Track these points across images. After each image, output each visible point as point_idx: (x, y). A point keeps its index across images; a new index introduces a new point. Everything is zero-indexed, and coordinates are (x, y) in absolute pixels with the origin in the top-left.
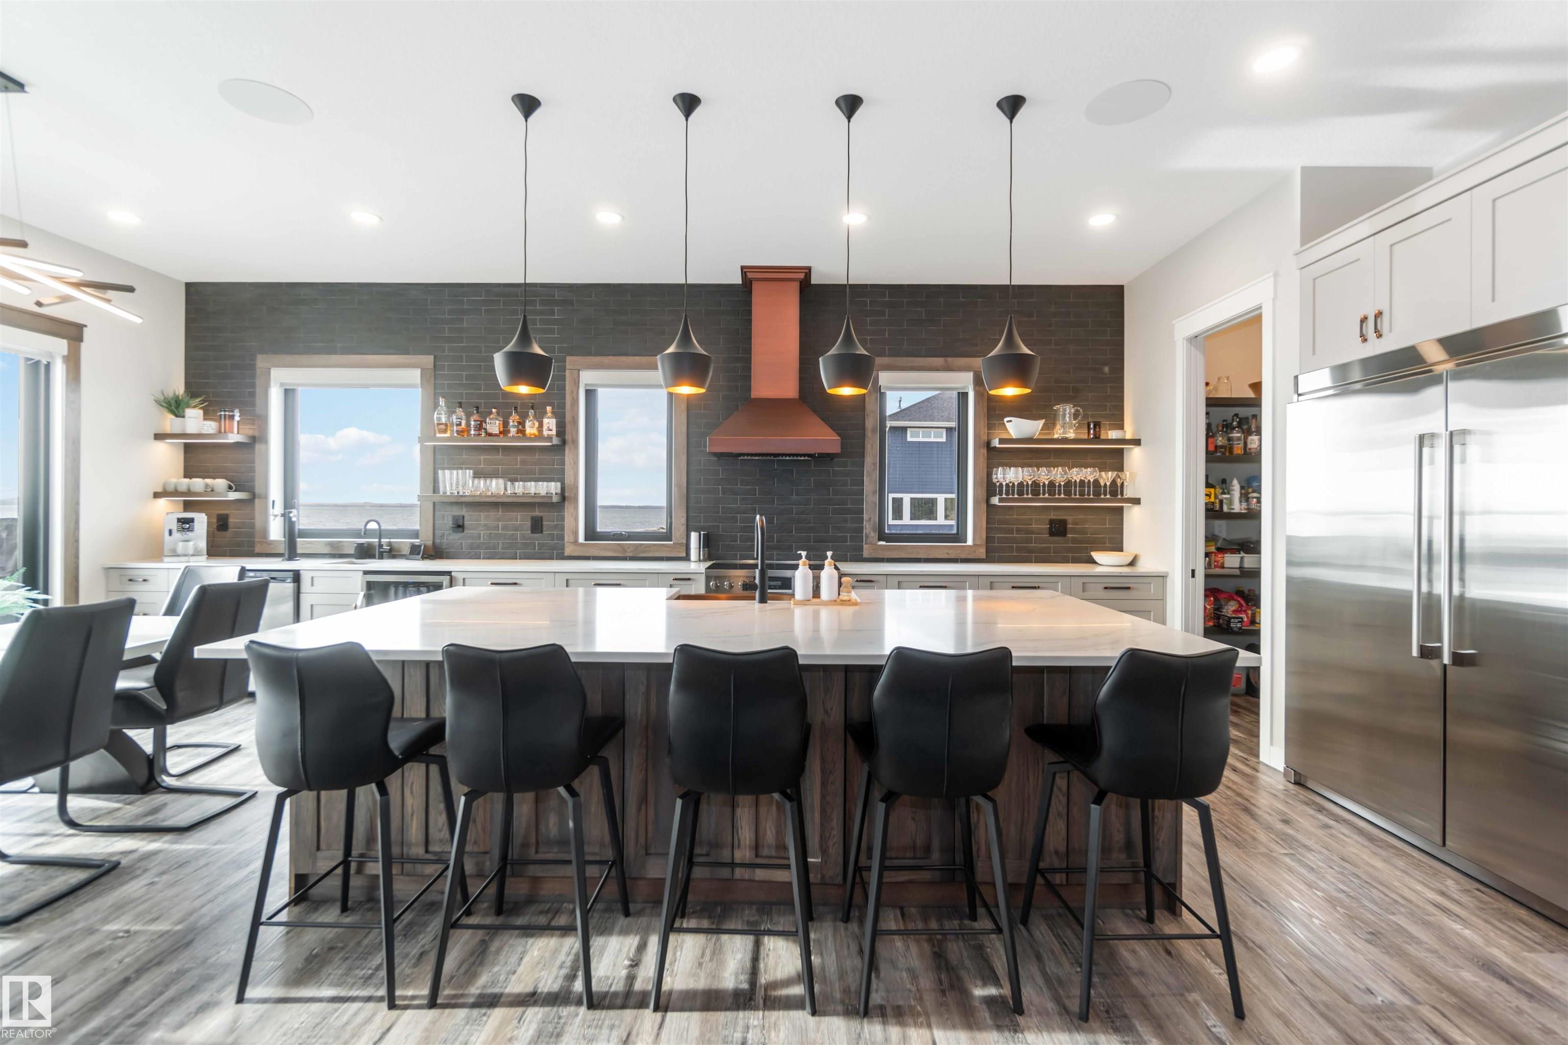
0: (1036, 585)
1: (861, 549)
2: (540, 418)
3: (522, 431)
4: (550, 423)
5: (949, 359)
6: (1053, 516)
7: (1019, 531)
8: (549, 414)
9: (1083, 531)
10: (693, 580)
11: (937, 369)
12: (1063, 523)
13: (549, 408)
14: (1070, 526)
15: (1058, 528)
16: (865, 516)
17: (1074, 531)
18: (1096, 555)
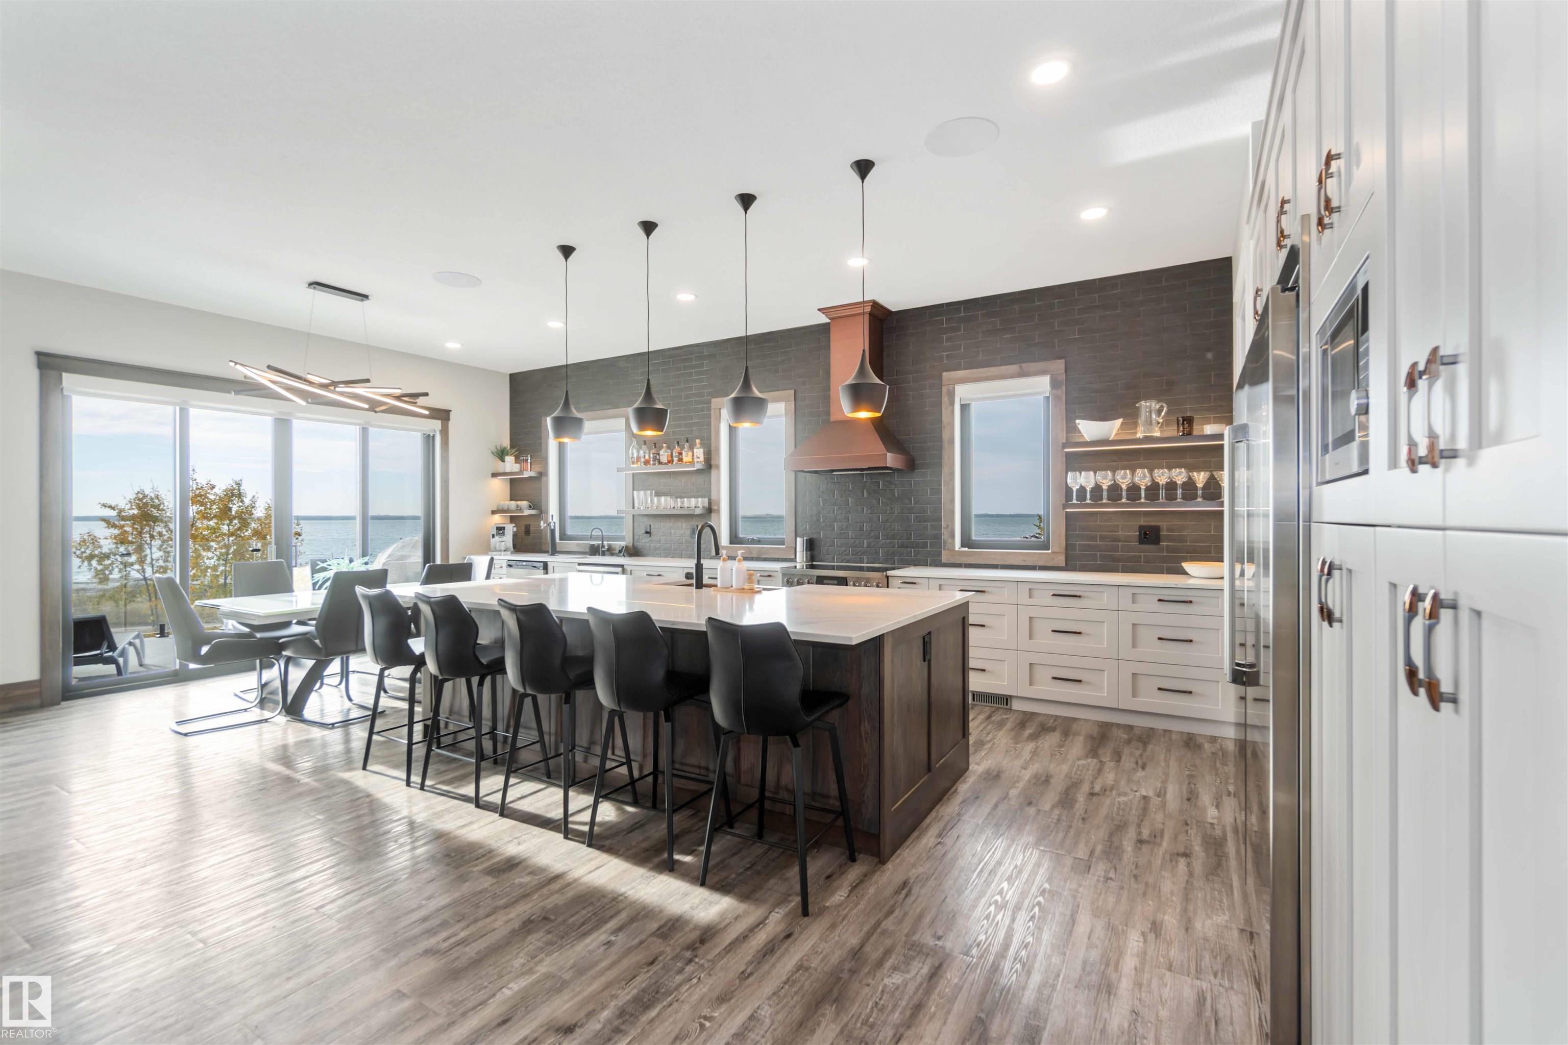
0: (1078, 594)
1: (940, 554)
2: (691, 448)
3: (680, 460)
4: (699, 452)
5: (1024, 365)
6: (1143, 522)
7: (1102, 538)
8: (698, 446)
9: (1182, 539)
10: (773, 577)
11: (1012, 377)
12: (1157, 529)
13: (698, 441)
14: (1164, 533)
15: (1149, 535)
16: (943, 523)
17: (1169, 538)
18: (1187, 566)
